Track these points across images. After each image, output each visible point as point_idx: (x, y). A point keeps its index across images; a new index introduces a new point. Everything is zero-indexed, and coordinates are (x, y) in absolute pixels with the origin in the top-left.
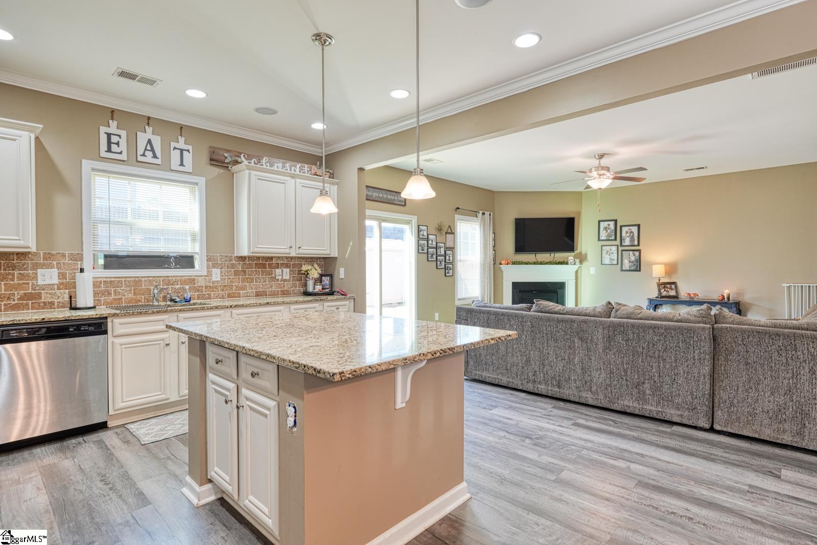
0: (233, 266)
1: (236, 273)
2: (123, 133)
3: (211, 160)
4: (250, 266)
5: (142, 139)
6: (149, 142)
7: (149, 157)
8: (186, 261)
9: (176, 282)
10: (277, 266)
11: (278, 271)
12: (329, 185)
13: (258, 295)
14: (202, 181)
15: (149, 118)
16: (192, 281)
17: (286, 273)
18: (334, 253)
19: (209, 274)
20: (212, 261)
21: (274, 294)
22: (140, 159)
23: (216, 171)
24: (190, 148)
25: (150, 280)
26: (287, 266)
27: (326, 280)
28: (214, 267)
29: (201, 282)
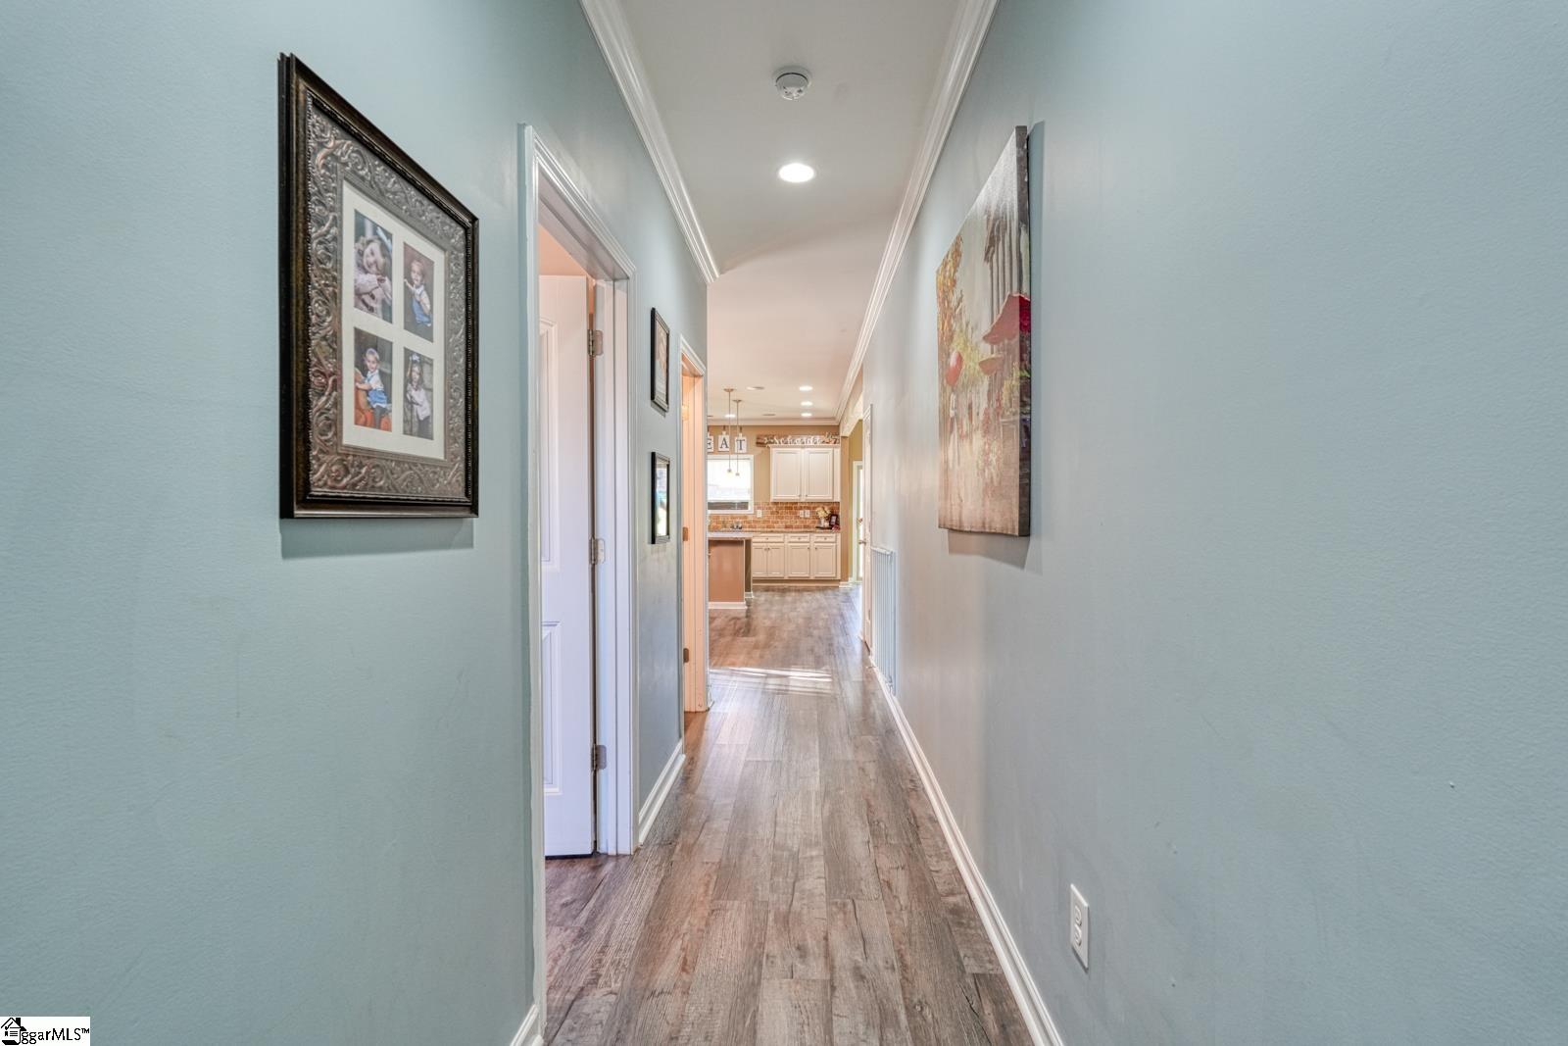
0: (770, 508)
1: (772, 513)
2: (712, 437)
3: (757, 443)
4: (781, 508)
5: (721, 438)
6: (724, 439)
7: (724, 449)
8: (744, 505)
9: (736, 518)
10: (801, 508)
11: (801, 512)
12: (831, 449)
13: (786, 527)
14: (752, 457)
15: (724, 427)
16: (745, 517)
17: (808, 514)
18: (837, 499)
19: (755, 513)
20: (757, 506)
21: (797, 527)
22: (720, 450)
23: (760, 449)
24: (745, 438)
25: (724, 515)
26: (808, 508)
27: (834, 519)
28: (759, 508)
29: (750, 518)
